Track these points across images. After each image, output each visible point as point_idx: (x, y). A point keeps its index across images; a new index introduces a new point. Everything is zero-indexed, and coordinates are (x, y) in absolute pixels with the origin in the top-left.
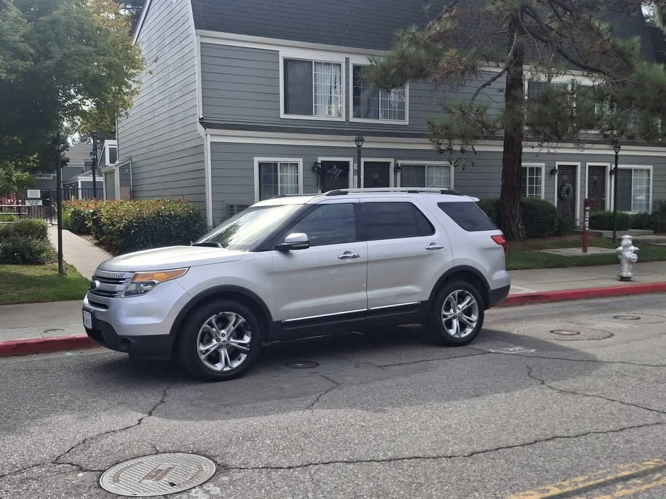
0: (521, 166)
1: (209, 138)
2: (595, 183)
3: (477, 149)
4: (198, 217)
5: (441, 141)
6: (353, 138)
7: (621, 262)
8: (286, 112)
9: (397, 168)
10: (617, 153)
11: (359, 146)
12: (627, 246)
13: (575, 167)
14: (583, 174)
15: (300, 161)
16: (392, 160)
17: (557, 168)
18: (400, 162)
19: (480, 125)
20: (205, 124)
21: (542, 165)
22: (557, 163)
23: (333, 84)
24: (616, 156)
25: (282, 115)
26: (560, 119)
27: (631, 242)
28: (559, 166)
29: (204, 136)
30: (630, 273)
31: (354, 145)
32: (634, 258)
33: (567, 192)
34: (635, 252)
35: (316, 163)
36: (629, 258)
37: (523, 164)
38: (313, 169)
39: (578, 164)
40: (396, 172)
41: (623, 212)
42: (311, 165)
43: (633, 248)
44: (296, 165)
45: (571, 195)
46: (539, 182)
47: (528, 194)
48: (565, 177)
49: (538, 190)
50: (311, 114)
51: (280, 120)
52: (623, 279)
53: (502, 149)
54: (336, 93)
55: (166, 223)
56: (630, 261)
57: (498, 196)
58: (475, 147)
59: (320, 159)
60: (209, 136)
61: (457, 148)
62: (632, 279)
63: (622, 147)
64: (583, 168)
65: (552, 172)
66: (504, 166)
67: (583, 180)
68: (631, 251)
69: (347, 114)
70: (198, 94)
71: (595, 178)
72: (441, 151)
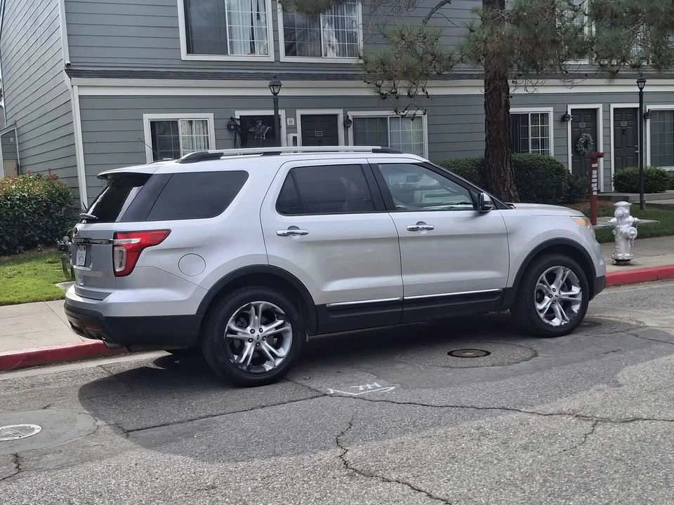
0: (509, 113)
1: (75, 90)
2: (624, 131)
3: (431, 92)
4: (64, 198)
5: (379, 82)
6: (267, 83)
7: (616, 240)
8: (189, 51)
9: (347, 122)
10: (641, 89)
11: (275, 94)
12: (622, 217)
13: (595, 111)
14: (607, 120)
15: (210, 117)
16: (340, 112)
17: (569, 113)
18: (351, 114)
19: (430, 58)
20: (72, 72)
21: (550, 110)
22: (570, 107)
23: (255, 12)
24: (641, 94)
25: (184, 56)
26: (538, 44)
27: (627, 211)
28: (572, 110)
29: (70, 88)
30: (628, 255)
31: (269, 93)
32: (633, 232)
33: (586, 144)
34: (634, 225)
35: (232, 119)
36: (626, 233)
37: (512, 110)
38: (229, 127)
39: (600, 106)
40: (346, 127)
41: (658, 168)
42: (225, 122)
43: (631, 219)
44: (205, 122)
45: (590, 148)
46: (545, 132)
47: (530, 150)
48: (583, 125)
49: (544, 143)
50: (226, 53)
51: (180, 63)
52: (619, 262)
53: (481, 91)
54: (259, 24)
55: (16, 208)
56: (627, 238)
57: (482, 154)
58: (428, 90)
59: (238, 114)
60: (75, 87)
61: (403, 92)
62: (631, 262)
63: (648, 82)
64: (606, 111)
65: (564, 119)
66: (486, 113)
67: (607, 128)
68: (629, 222)
69: (277, 51)
70: (62, 32)
71: (624, 124)
72: (384, 97)
